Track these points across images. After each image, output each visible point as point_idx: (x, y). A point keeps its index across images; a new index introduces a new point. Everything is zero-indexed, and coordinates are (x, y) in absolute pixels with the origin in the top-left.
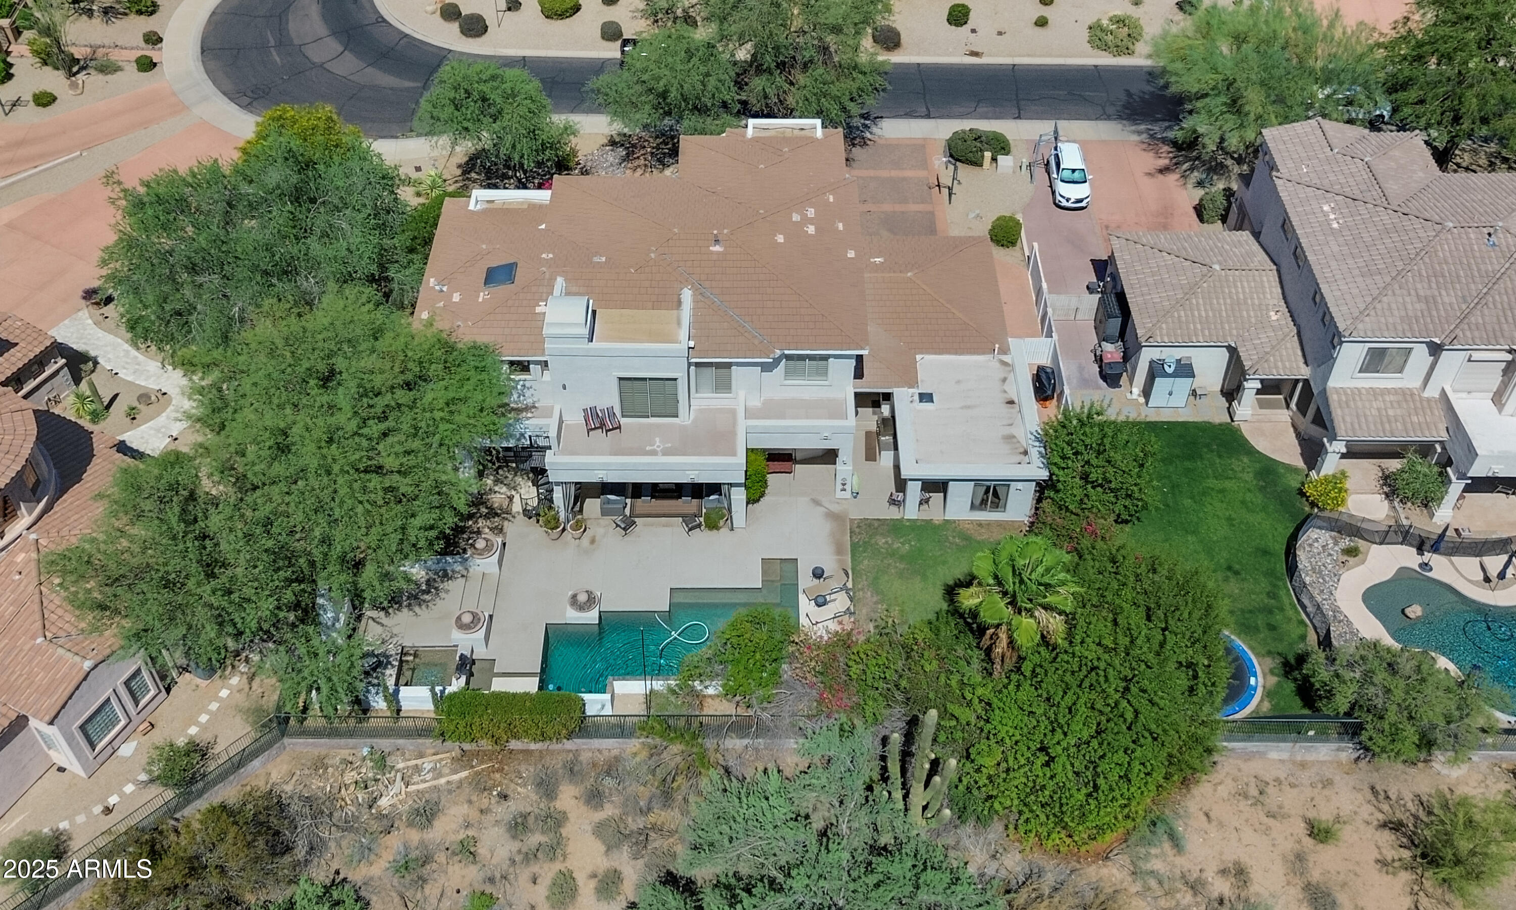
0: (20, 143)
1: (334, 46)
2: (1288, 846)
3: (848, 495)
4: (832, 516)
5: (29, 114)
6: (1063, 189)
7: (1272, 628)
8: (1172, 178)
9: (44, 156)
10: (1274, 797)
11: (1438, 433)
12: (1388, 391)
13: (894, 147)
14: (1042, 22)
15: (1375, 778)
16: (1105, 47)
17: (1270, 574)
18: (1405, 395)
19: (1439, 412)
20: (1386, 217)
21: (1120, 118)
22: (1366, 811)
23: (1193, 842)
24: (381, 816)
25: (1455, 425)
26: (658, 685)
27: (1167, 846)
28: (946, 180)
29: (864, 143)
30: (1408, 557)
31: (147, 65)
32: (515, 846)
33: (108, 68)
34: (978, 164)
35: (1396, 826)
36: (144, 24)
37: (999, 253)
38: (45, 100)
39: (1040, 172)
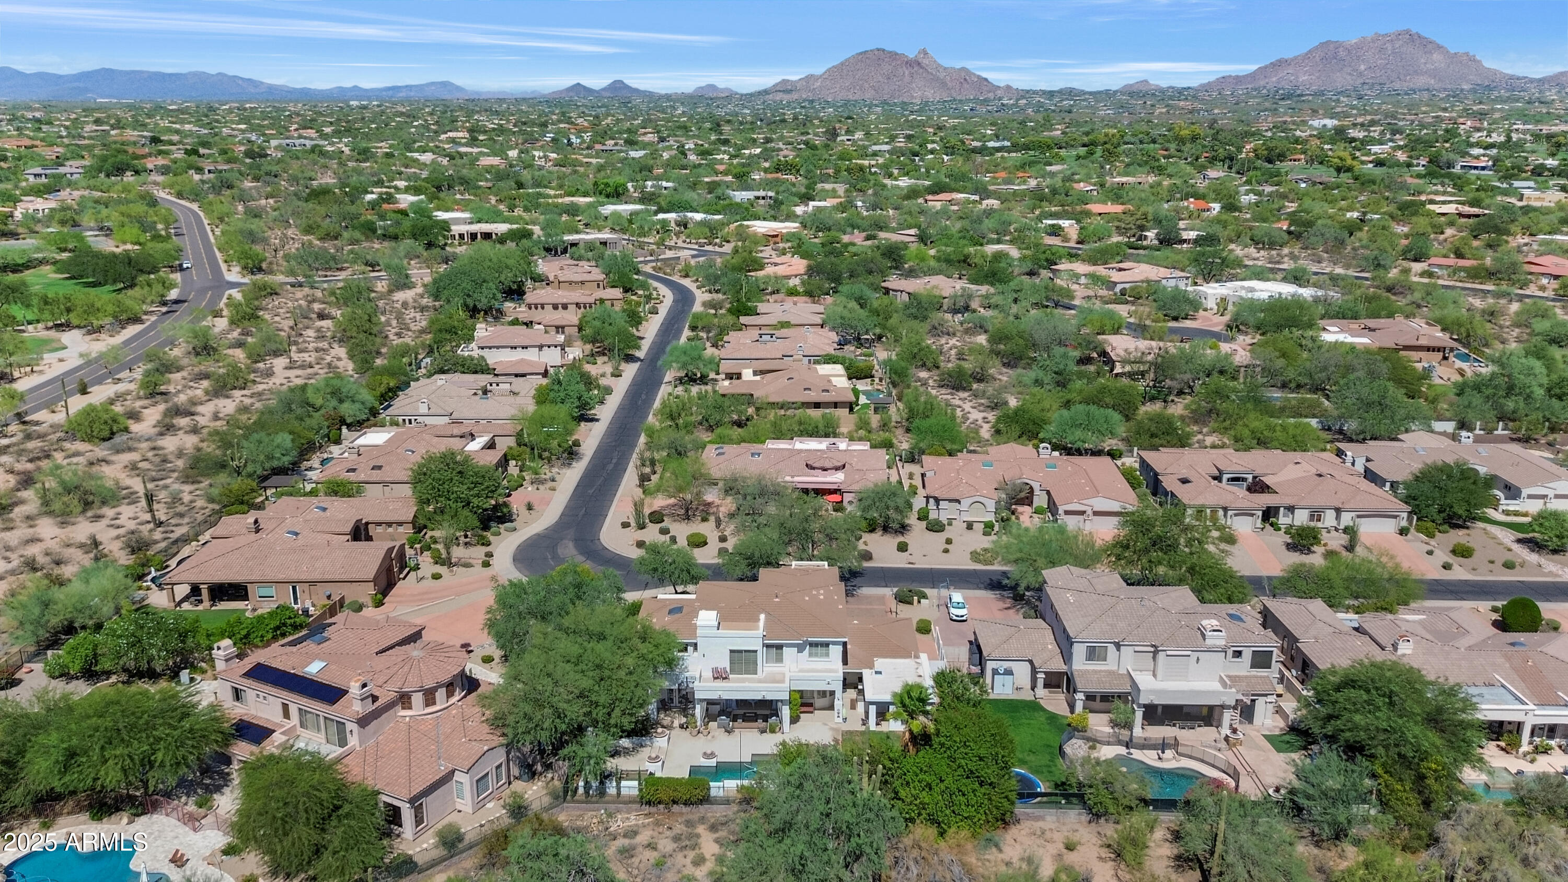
0: (426, 593)
1: (580, 558)
2: (1055, 852)
3: (840, 720)
4: (832, 729)
5: (429, 583)
6: (953, 611)
7: (1050, 772)
8: (1011, 611)
9: (437, 598)
10: (1048, 835)
11: (1128, 689)
12: (1100, 671)
13: (868, 597)
14: (946, 551)
15: (1100, 829)
16: (979, 561)
17: (1051, 753)
18: (1110, 673)
19: (1128, 680)
20: (1095, 597)
21: (986, 588)
22: (1094, 840)
23: (1006, 849)
24: (610, 834)
25: (1134, 684)
26: (746, 782)
27: (994, 849)
28: (894, 609)
29: (853, 595)
30: (1122, 750)
31: (486, 564)
32: (675, 845)
33: (468, 565)
34: (911, 603)
35: (1109, 846)
36: (485, 549)
37: (919, 636)
38: (437, 577)
39: (943, 608)
